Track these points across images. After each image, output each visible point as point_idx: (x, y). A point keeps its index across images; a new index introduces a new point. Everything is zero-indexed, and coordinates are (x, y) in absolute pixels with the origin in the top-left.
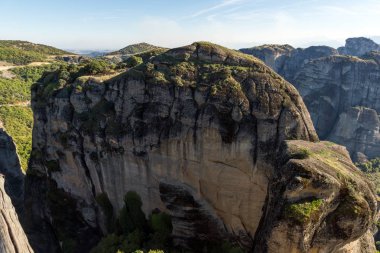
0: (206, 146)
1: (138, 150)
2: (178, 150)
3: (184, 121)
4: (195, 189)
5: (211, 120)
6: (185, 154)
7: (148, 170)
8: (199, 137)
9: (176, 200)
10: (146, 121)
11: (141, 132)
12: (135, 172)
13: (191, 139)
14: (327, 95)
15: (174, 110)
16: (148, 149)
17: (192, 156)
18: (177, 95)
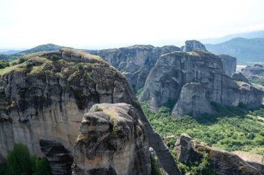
0: (69, 113)
1: (22, 119)
2: (51, 116)
3: (53, 98)
4: (65, 142)
5: (70, 96)
6: (56, 119)
7: (31, 132)
8: (64, 107)
9: (52, 150)
10: (27, 100)
11: (23, 107)
12: (22, 134)
13: (58, 107)
15: (46, 92)
16: (29, 118)
17: (60, 118)
18: (47, 82)
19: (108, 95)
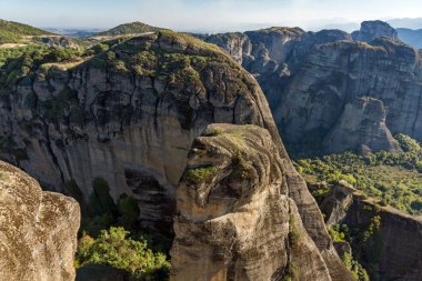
0: (167, 133)
1: (102, 136)
2: (141, 137)
3: (144, 108)
4: (160, 174)
5: (169, 107)
6: (148, 141)
7: (113, 156)
8: (160, 125)
9: (141, 185)
10: (108, 109)
11: (104, 120)
12: (101, 158)
13: (152, 123)
14: (334, 84)
15: (135, 98)
16: (111, 136)
17: (155, 142)
18: (137, 84)
19: (227, 109)
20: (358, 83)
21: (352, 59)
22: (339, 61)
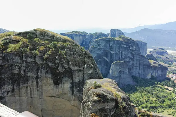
2: (27, 92)
3: (30, 74)
5: (46, 73)
6: (31, 94)
8: (40, 83)
13: (35, 83)
15: (23, 68)
16: (5, 94)
18: (24, 59)
20: (115, 55)
21: (111, 45)
22: (105, 46)
